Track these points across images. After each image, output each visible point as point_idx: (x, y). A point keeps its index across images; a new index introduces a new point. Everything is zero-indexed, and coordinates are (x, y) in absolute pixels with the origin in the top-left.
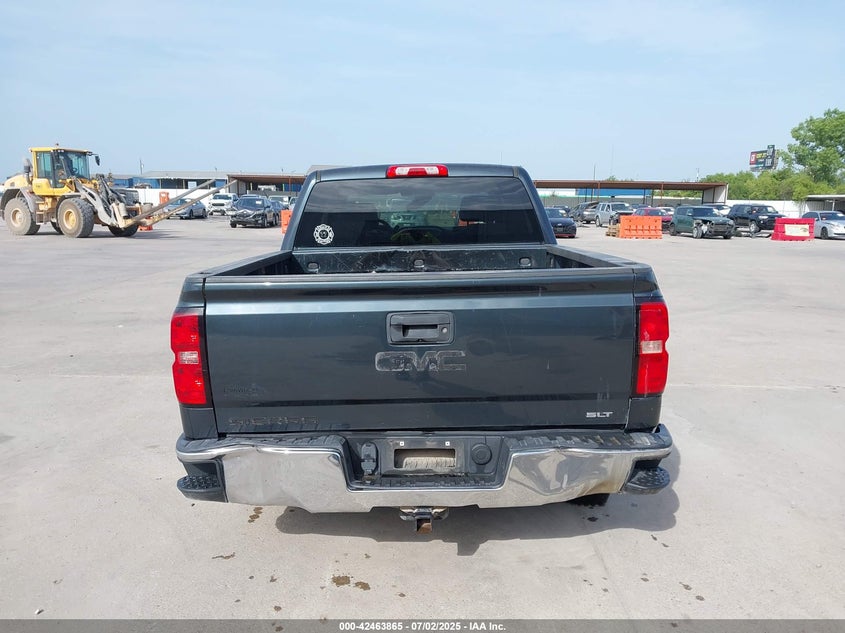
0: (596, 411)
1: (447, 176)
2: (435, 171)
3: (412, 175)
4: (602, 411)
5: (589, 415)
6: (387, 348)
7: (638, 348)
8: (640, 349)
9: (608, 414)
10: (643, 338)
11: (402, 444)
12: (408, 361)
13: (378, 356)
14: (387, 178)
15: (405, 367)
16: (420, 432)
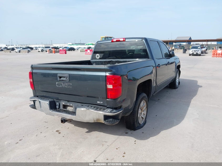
0: (99, 101)
1: (125, 41)
2: (122, 40)
3: (117, 41)
4: (101, 101)
5: (98, 102)
6: (58, 81)
7: (106, 86)
8: (107, 87)
9: (102, 102)
10: (107, 84)
11: (63, 103)
12: (62, 85)
13: (57, 83)
14: (112, 42)
15: (61, 86)
16: (67, 101)
